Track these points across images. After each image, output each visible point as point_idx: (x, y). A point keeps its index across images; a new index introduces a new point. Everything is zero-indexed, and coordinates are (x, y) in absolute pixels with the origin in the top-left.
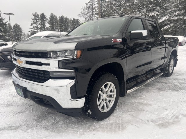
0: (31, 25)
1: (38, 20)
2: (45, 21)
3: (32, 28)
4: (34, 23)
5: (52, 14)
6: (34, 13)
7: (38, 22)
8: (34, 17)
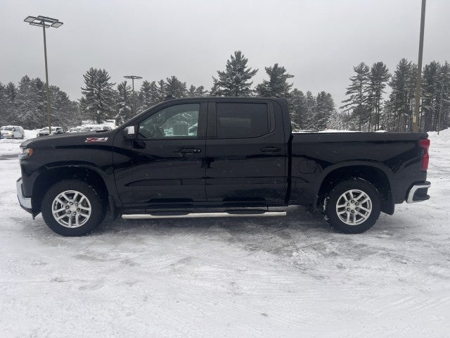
0: (348, 93)
1: (365, 79)
2: (382, 80)
3: (349, 100)
4: (354, 89)
5: (404, 60)
6: (357, 65)
7: (364, 86)
8: (356, 74)
